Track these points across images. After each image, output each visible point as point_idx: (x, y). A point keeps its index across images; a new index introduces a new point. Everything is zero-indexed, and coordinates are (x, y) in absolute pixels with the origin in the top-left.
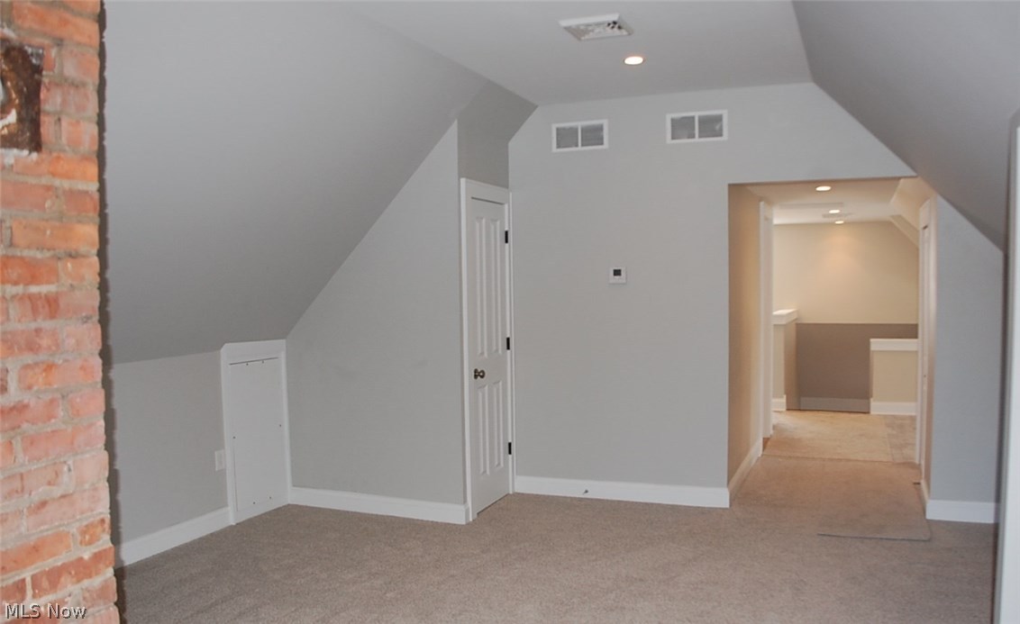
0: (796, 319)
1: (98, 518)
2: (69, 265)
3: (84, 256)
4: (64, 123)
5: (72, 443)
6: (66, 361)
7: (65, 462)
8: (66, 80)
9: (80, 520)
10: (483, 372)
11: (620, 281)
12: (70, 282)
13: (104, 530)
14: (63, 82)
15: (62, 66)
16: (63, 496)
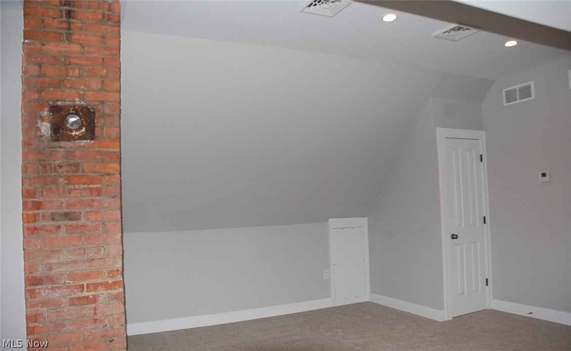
1: (116, 269)
2: (107, 178)
3: (113, 175)
4: (104, 129)
5: (106, 240)
6: (104, 211)
7: (103, 247)
8: (105, 115)
9: (108, 268)
10: (456, 235)
11: (548, 180)
12: (107, 183)
13: (118, 274)
14: (104, 115)
15: (104, 110)
16: (101, 258)
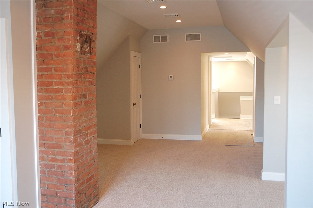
0: (218, 91)
4: (93, 49)
10: (135, 104)
11: (172, 79)
14: (93, 41)
16: (92, 118)
